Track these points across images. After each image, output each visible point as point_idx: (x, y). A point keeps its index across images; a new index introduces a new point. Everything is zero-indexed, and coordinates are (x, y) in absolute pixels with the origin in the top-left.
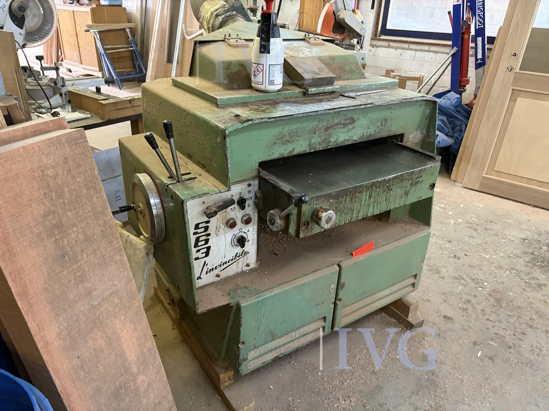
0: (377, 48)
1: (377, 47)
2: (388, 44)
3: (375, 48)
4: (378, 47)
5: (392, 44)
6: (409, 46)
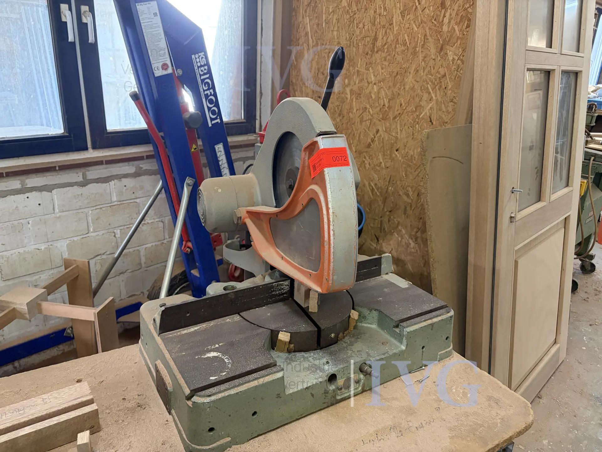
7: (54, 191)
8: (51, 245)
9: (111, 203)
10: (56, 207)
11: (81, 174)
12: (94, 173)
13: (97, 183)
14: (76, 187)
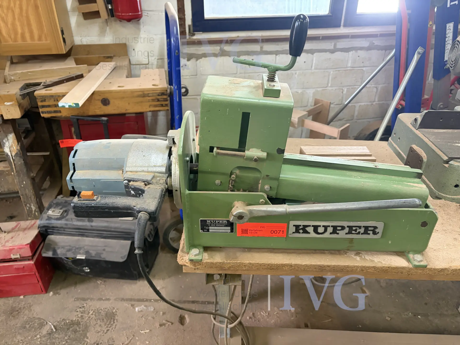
0: (197, 60)
1: (198, 57)
2: (220, 49)
3: (193, 61)
4: (201, 58)
5: (227, 48)
6: (262, 48)
7: (315, 54)
8: (305, 91)
9: (346, 68)
10: (314, 65)
11: (333, 44)
12: (341, 44)
13: (342, 51)
14: (328, 53)
